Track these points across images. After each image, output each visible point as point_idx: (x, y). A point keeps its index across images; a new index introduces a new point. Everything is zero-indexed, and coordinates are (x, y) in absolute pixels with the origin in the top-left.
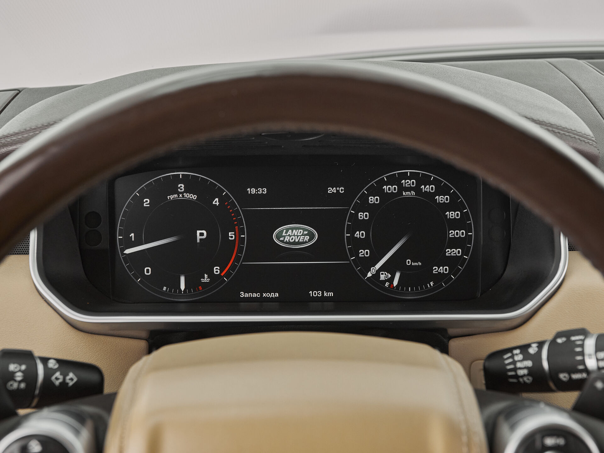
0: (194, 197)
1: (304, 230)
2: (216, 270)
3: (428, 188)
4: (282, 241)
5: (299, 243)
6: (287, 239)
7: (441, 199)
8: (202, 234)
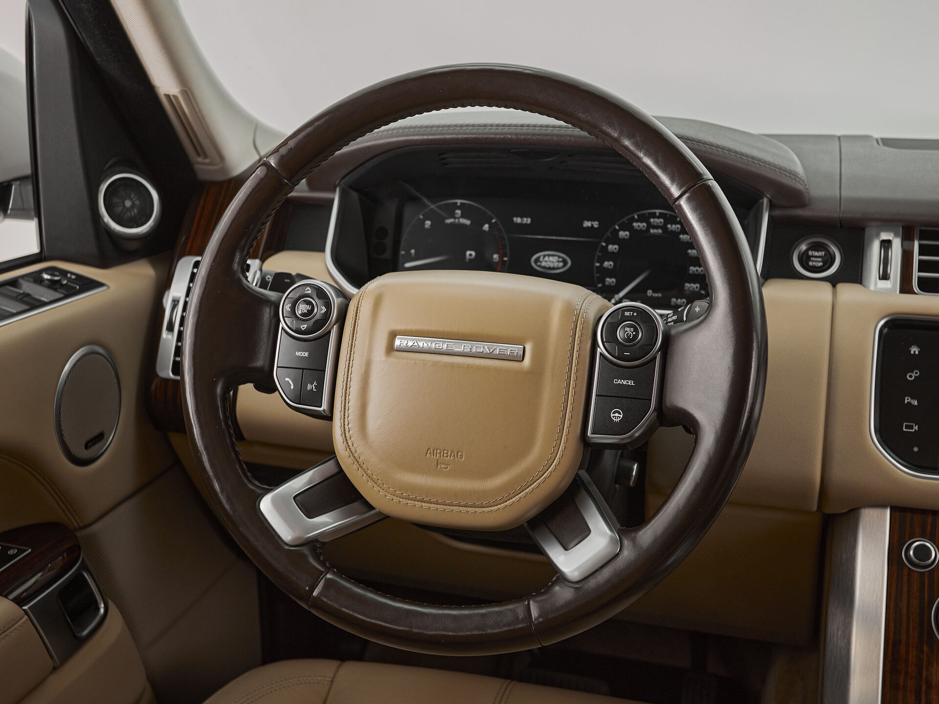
0: (468, 222)
1: (559, 257)
3: (674, 228)
4: (539, 266)
5: (554, 268)
6: (543, 264)
8: (471, 255)
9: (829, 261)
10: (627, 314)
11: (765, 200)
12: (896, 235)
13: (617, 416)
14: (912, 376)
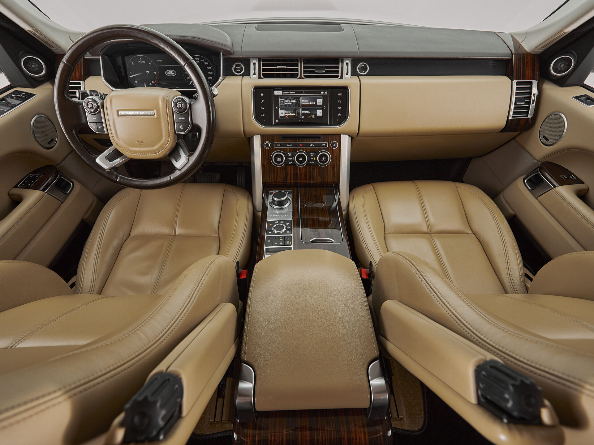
0: (144, 62)
1: (173, 71)
2: (153, 82)
3: (202, 60)
4: (168, 74)
5: (172, 75)
6: (169, 74)
7: (206, 63)
8: (148, 72)
9: (241, 69)
10: (178, 100)
11: (221, 53)
12: (257, 61)
13: (182, 127)
14: (262, 101)
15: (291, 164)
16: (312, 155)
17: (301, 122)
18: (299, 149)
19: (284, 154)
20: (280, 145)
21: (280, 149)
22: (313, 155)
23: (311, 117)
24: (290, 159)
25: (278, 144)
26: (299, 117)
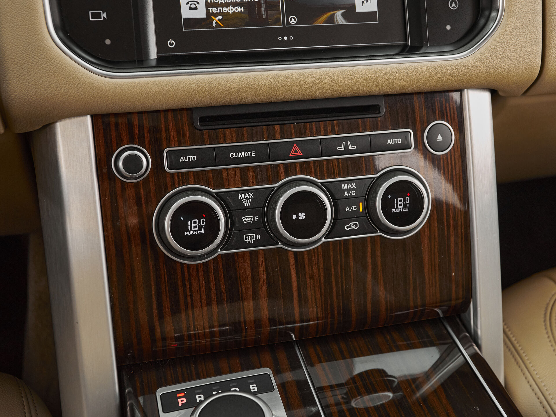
15: (257, 243)
16: (349, 190)
17: (288, 43)
18: (289, 170)
19: (220, 198)
20: (194, 158)
21: (198, 178)
22: (353, 193)
23: (331, 19)
24: (247, 219)
25: (185, 153)
26: (277, 21)
